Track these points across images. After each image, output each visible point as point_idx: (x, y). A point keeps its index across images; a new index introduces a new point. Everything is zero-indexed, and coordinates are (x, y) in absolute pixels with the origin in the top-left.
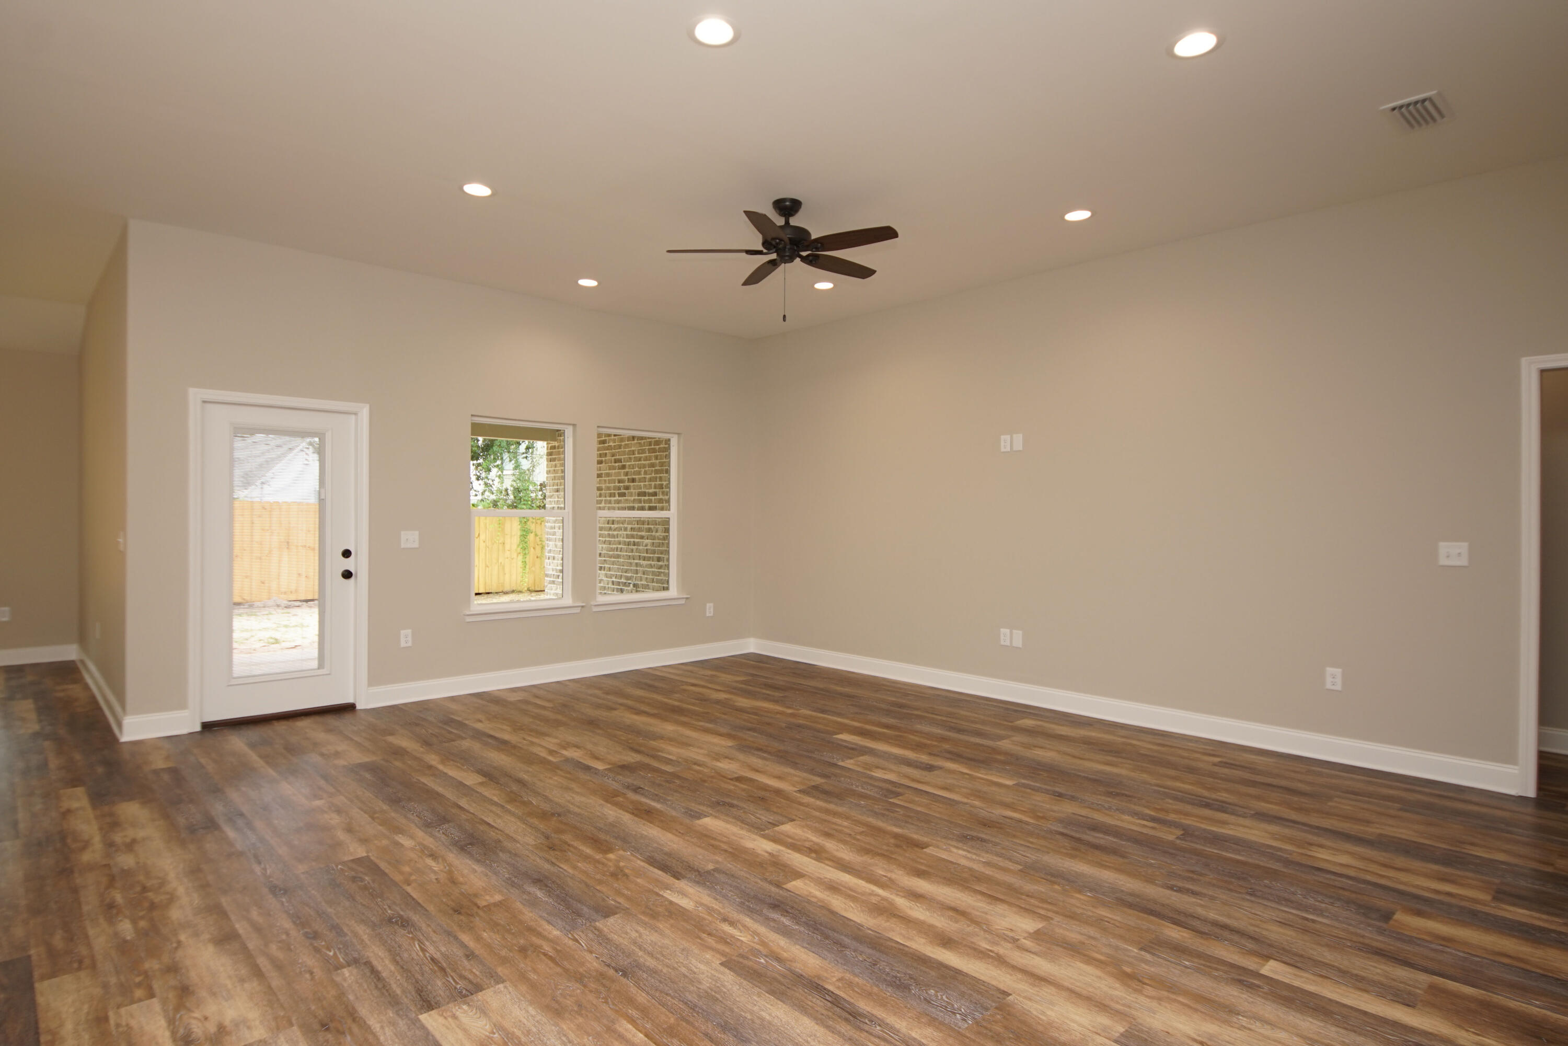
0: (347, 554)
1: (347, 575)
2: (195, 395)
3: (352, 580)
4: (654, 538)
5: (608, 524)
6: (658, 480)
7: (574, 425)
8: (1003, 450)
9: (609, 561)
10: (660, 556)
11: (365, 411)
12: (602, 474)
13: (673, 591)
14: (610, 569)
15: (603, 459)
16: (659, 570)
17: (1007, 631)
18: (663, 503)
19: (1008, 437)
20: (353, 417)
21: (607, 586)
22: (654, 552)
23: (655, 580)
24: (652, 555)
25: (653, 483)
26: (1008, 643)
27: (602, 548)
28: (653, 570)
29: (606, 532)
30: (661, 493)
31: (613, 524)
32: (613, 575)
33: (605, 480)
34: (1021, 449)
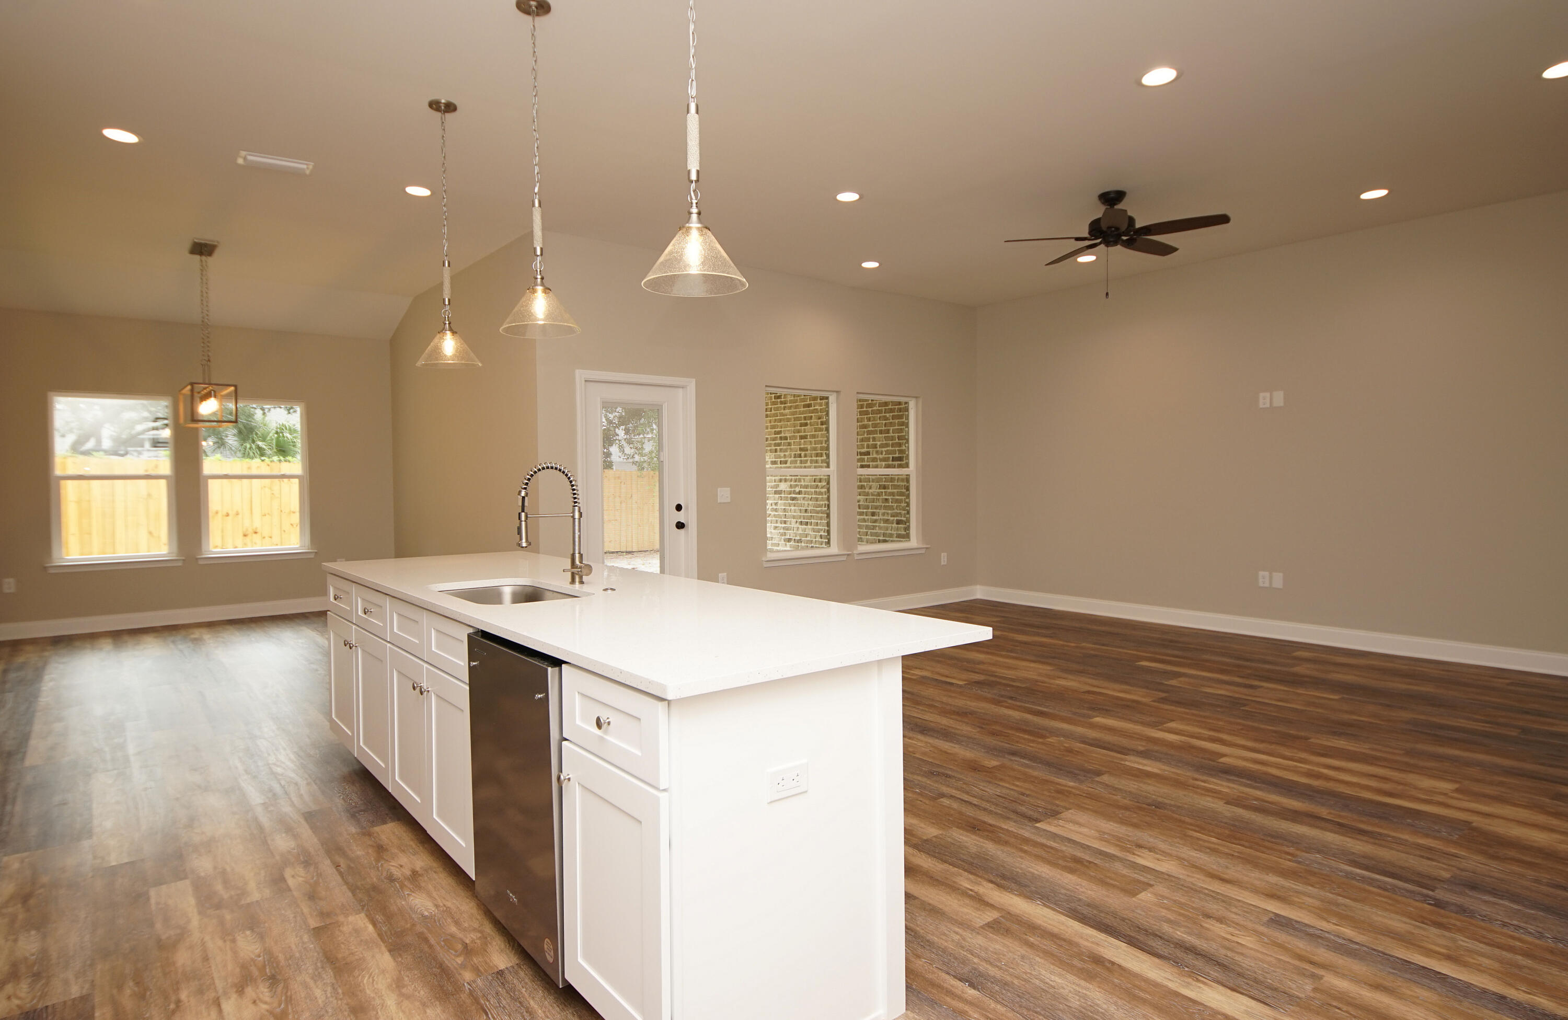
0: (679, 508)
1: (680, 526)
2: (580, 375)
3: (682, 531)
4: (867, 494)
5: (815, 482)
6: (871, 440)
7: (837, 392)
8: (1261, 406)
9: (817, 516)
10: (875, 511)
11: (692, 384)
12: (807, 435)
13: (914, 542)
14: (817, 524)
15: (809, 422)
16: (874, 524)
17: (1267, 574)
18: (877, 461)
19: (1268, 395)
20: (681, 390)
21: (814, 540)
22: (867, 507)
23: (869, 533)
24: (865, 510)
25: (866, 443)
26: (1267, 585)
27: (808, 504)
28: (867, 524)
29: (813, 490)
30: (874, 452)
31: (820, 482)
32: (822, 530)
33: (810, 441)
34: (1282, 404)
